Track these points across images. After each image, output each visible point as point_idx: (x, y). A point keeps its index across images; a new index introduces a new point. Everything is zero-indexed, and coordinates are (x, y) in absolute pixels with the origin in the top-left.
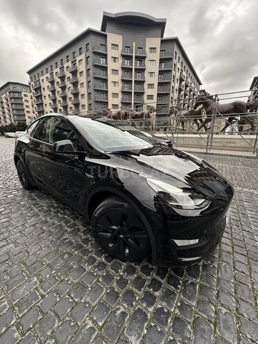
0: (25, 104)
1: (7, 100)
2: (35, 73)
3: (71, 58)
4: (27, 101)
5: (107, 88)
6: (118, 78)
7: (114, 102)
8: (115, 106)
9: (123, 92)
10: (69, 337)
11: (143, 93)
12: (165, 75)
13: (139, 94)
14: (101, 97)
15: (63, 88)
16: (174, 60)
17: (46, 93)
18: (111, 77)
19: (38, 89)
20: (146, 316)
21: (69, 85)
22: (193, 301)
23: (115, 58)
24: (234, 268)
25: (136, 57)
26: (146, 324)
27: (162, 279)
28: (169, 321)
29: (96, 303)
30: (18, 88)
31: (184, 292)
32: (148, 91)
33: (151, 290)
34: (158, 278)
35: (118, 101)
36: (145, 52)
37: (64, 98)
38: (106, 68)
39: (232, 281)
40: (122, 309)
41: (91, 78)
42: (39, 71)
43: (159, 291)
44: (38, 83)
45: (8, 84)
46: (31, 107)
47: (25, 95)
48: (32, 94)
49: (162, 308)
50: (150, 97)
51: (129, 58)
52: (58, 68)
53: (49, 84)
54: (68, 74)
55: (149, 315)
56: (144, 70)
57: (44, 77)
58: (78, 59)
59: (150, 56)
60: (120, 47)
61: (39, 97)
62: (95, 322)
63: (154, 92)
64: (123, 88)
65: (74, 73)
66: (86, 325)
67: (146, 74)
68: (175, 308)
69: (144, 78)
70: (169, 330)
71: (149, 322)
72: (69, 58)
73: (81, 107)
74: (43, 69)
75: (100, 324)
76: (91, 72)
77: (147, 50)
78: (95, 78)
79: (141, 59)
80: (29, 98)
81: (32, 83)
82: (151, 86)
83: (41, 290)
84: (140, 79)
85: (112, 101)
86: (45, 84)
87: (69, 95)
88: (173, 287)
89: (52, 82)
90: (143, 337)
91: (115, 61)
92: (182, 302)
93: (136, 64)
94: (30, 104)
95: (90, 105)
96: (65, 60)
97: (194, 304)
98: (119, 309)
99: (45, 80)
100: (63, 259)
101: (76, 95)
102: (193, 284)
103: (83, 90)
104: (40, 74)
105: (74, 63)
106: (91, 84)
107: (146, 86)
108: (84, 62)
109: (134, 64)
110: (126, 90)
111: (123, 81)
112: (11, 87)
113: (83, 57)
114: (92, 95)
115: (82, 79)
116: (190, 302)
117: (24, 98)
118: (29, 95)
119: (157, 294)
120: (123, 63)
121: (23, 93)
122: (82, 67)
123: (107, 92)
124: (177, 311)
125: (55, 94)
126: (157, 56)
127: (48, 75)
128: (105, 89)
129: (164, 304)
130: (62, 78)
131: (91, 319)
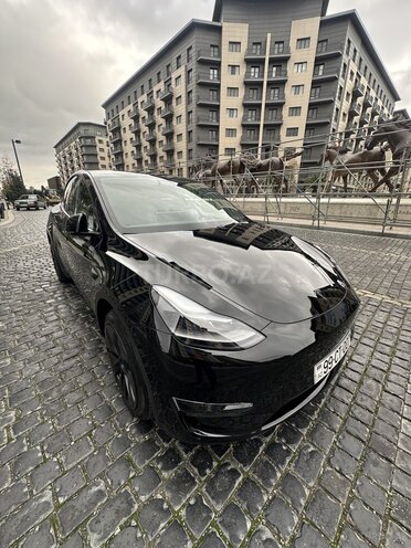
0: (100, 154)
1: (77, 149)
2: (113, 106)
3: (163, 77)
4: (102, 150)
5: (218, 120)
6: (236, 102)
7: (229, 143)
8: (230, 151)
9: (245, 126)
10: (14, 507)
11: (279, 125)
12: (324, 88)
13: (273, 128)
14: (208, 138)
15: (152, 126)
16: (344, 56)
17: (128, 135)
18: (226, 101)
19: (117, 131)
20: (131, 505)
21: (160, 120)
22: (218, 503)
23: (233, 67)
24: (329, 460)
25: (271, 60)
26: (124, 519)
27: (186, 453)
28: (162, 525)
29: (71, 466)
30: (91, 131)
31: (211, 483)
32: (289, 121)
33: (159, 466)
34: (181, 449)
35: (234, 142)
36: (288, 47)
37: (152, 142)
38: (218, 86)
39: (311, 484)
40: (102, 486)
41: (193, 107)
42: (118, 102)
43: (171, 472)
44: (116, 121)
45: (79, 125)
46: (107, 158)
47: (100, 141)
48: (108, 139)
49: (162, 501)
50: (293, 131)
51: (258, 63)
52: (145, 95)
53: (132, 122)
54: (160, 103)
55: (136, 506)
56: (283, 83)
57: (125, 111)
58: (174, 76)
59: (297, 54)
60: (244, 47)
61: (118, 143)
62: (56, 496)
63: (300, 122)
64: (244, 119)
65: (168, 100)
66: (42, 497)
67: (288, 90)
68: (184, 506)
69: (283, 98)
70: (155, 540)
71: (131, 518)
72: (161, 75)
73: (176, 156)
74: (124, 98)
75: (61, 500)
76: (193, 95)
77: (293, 44)
78: (200, 106)
79: (280, 62)
80: (104, 146)
81: (109, 122)
82: (295, 110)
83: (11, 432)
84: (276, 100)
85: (225, 142)
86: (127, 122)
87: (160, 137)
88: (196, 470)
89: (136, 118)
90: (110, 539)
91: (233, 73)
92: (199, 499)
93: (270, 72)
94: (105, 155)
95: (190, 151)
96: (155, 80)
97: (219, 508)
98: (97, 484)
99: (126, 115)
101: (169, 136)
102: (234, 473)
103: (180, 127)
104: (120, 107)
105: (168, 84)
106: (193, 116)
107: (285, 111)
108: (183, 79)
109: (266, 74)
110: (250, 121)
111: (245, 106)
112: (82, 130)
113: (182, 71)
114: (194, 135)
115: (180, 109)
116: (213, 503)
117: (99, 146)
118: (105, 140)
119: (165, 475)
120: (248, 73)
121: (97, 138)
122: (179, 90)
123: (218, 127)
124: (183, 513)
125: (139, 136)
126: (309, 54)
127: (131, 107)
128: (214, 123)
129: (168, 494)
130: (150, 110)
131: (53, 489)
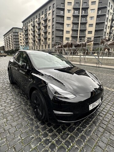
0: (20, 38)
1: (12, 37)
2: (26, 22)
3: (44, 13)
4: (21, 37)
5: (63, 28)
6: (70, 22)
7: (67, 36)
8: (67, 39)
9: (73, 30)
10: (11, 139)
11: (85, 30)
12: (101, 18)
13: (83, 31)
14: (60, 34)
15: (39, 29)
16: (108, 7)
17: (30, 32)
18: (66, 22)
19: (27, 30)
20: (41, 140)
21: (42, 27)
22: (64, 140)
23: (69, 10)
25: (82, 9)
26: (40, 143)
27: (55, 130)
28: (49, 144)
29: (24, 132)
30: (17, 30)
31: (62, 137)
32: (89, 29)
33: (48, 132)
34: (53, 129)
35: (69, 36)
36: (88, 4)
37: (39, 35)
38: (64, 16)
39: (88, 137)
40: (33, 136)
41: (54, 23)
42: (28, 21)
43: (51, 134)
44: (27, 27)
45: (13, 28)
46: (22, 40)
47: (20, 34)
48: (23, 33)
49: (49, 139)
50: (90, 32)
51: (78, 9)
52: (37, 19)
53: (32, 28)
54: (42, 22)
55: (42, 140)
56: (87, 16)
57: (30, 24)
58: (48, 13)
59: (91, 7)
60: (73, 4)
61: (27, 35)
62: (21, 138)
63: (93, 29)
64: (72, 28)
65: (45, 21)
66: (18, 138)
67: (88, 18)
68: (55, 141)
69: (87, 21)
70: (48, 147)
72: (43, 12)
73: (48, 40)
74: (30, 19)
75: (23, 138)
76: (55, 19)
77: (90, 3)
78: (57, 23)
79: (85, 9)
80: (21, 36)
81: (24, 27)
82: (91, 25)
83: (6, 124)
84: (84, 22)
85: (65, 35)
86: (30, 28)
87: (42, 33)
88: (58, 133)
89: (34, 27)
90: (37, 146)
91: (69, 12)
92: (59, 139)
93: (82, 12)
94: (22, 39)
95: (53, 38)
96: (41, 14)
97: (64, 141)
99: (30, 25)
100: (17, 114)
101: (46, 33)
102: (68, 135)
103: (50, 30)
104: (28, 22)
105: (46, 15)
106: (54, 26)
107: (87, 25)
108: (51, 14)
109: (80, 13)
110: (75, 29)
111: (73, 23)
112: (14, 30)
113: (51, 11)
114: (54, 33)
115: (50, 24)
116: (62, 140)
117: (20, 35)
118: (22, 33)
119: (49, 134)
120: (74, 12)
121: (19, 33)
122: (50, 17)
123: (63, 30)
124: (55, 142)
125: (35, 33)
126: (96, 7)
127: (32, 23)
129: (51, 138)
130: (39, 24)
131: (20, 136)
